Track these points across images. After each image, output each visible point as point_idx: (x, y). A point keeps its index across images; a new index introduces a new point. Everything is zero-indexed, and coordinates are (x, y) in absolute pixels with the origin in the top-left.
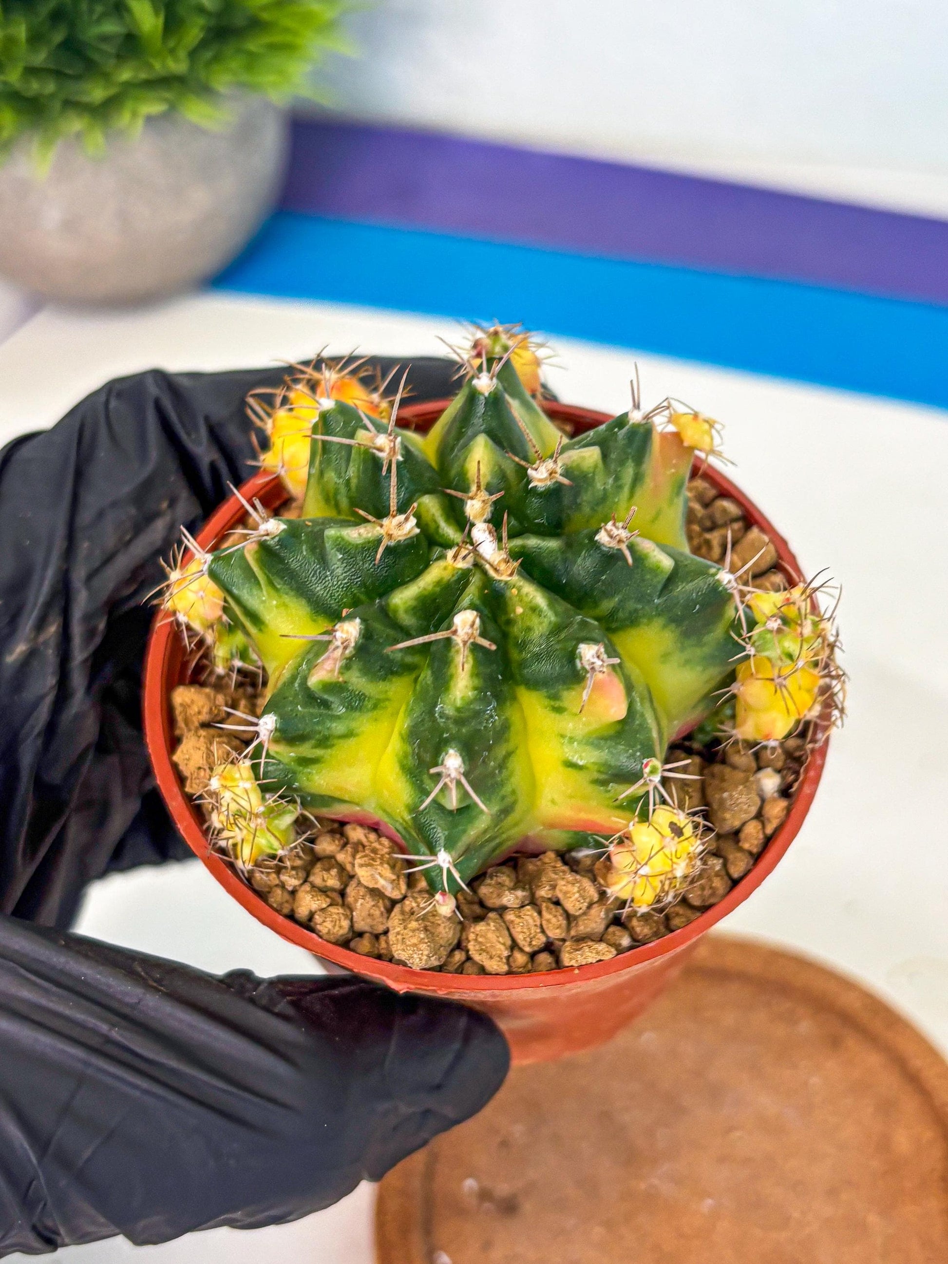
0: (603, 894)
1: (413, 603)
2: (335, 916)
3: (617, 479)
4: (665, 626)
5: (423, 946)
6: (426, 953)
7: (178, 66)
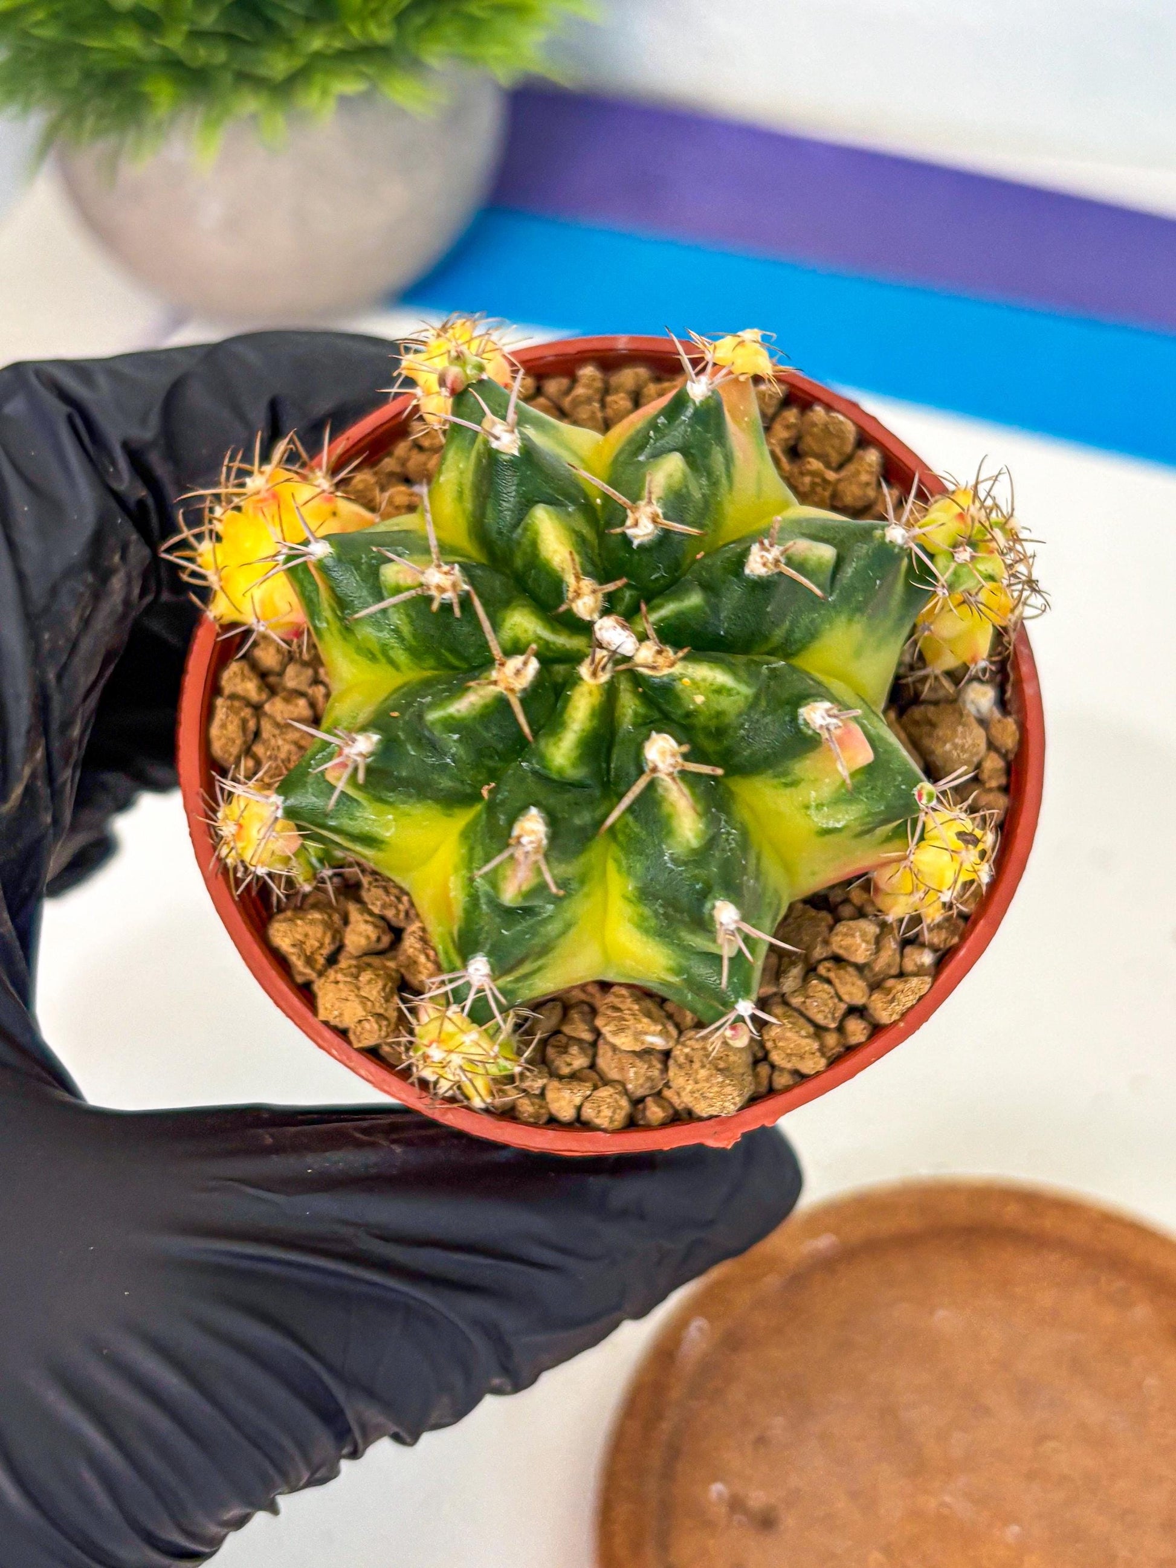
0: (883, 925)
1: (574, 754)
2: (608, 1100)
3: (710, 474)
4: (850, 620)
5: (728, 1090)
6: (736, 1093)
7: (381, 33)
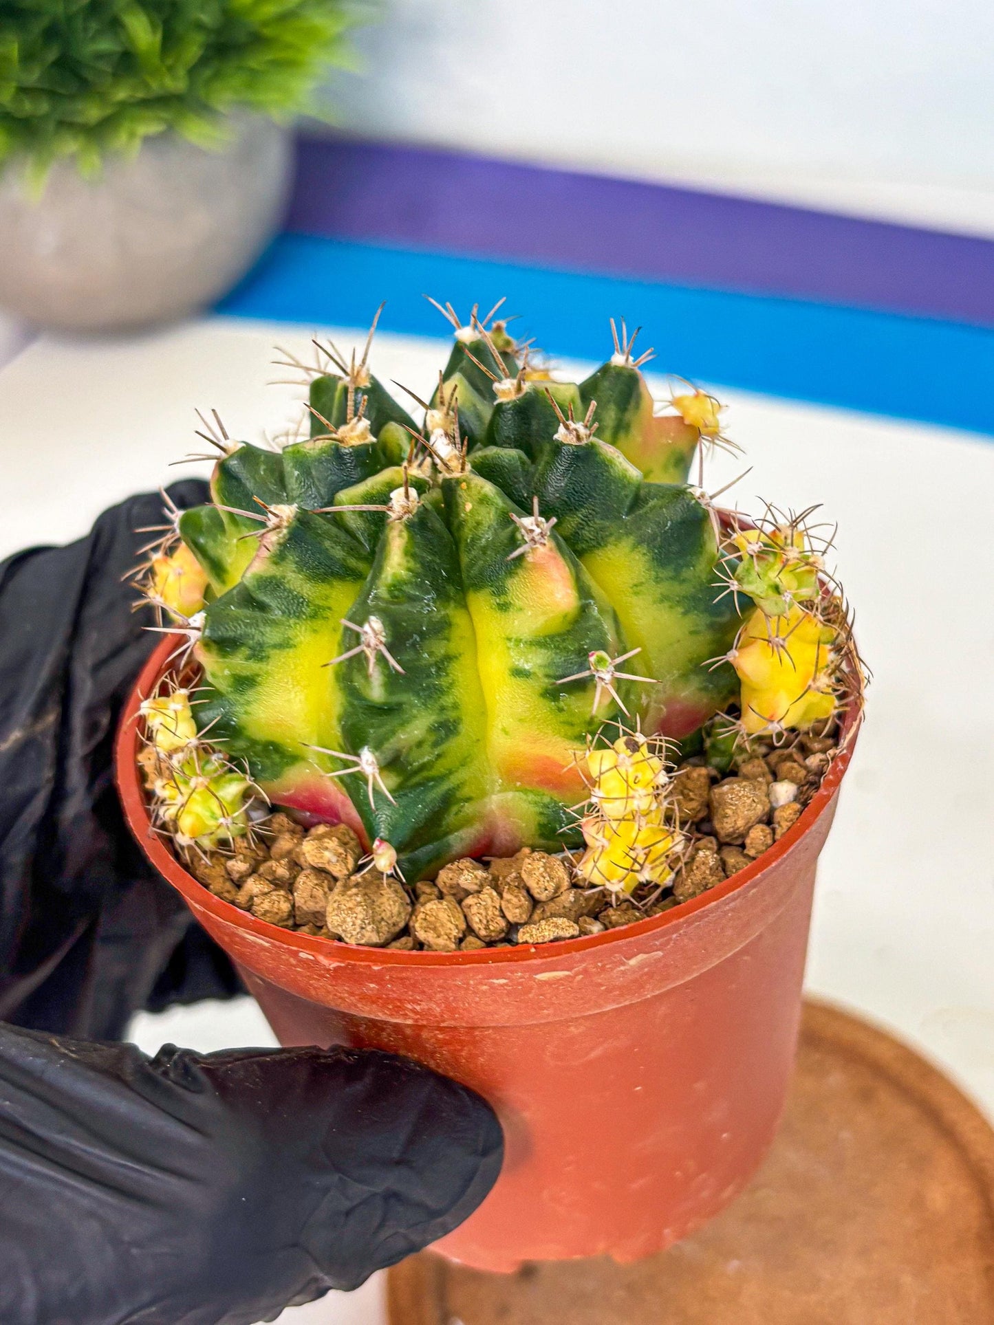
2: (275, 898)
4: (634, 547)
5: (359, 910)
7: (176, 83)
